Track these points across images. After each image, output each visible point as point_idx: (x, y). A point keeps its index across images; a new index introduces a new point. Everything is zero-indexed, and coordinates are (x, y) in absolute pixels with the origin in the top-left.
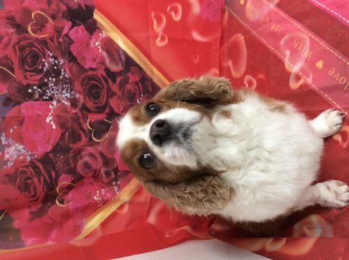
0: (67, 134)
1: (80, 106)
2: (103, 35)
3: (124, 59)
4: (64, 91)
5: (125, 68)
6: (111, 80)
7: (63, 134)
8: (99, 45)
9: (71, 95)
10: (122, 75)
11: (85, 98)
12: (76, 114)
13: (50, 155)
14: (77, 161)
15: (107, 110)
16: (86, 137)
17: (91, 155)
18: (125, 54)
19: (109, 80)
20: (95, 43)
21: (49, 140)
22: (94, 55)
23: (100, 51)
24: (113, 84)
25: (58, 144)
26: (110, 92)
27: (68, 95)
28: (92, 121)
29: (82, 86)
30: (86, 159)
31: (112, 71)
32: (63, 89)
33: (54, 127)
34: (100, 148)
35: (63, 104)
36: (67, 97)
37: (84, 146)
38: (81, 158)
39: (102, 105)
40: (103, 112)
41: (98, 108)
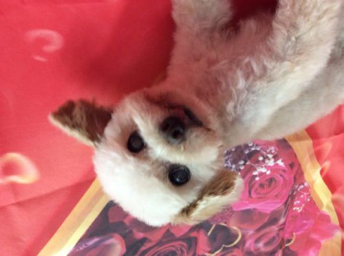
3: (96, 240)
5: (115, 231)
6: (142, 245)
10: (131, 232)
15: (193, 234)
16: (232, 252)
17: (257, 241)
18: (82, 240)
19: (143, 248)
24: (150, 241)
26: (164, 240)
28: (209, 249)
31: (125, 250)
34: (251, 232)
37: (242, 250)
38: (257, 250)
39: (185, 244)
40: (196, 239)
41: (189, 248)
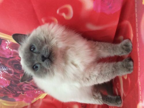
0: (13, 82)
1: (13, 73)
2: (8, 42)
4: (2, 68)
7: (11, 82)
8: (8, 48)
9: (6, 69)
11: (14, 70)
12: (13, 75)
13: (10, 86)
14: (22, 88)
20: (5, 48)
21: (6, 83)
22: (8, 53)
23: (11, 50)
25: (11, 84)
27: (5, 69)
29: (10, 65)
30: (26, 87)
32: (1, 67)
33: (6, 80)
34: (31, 84)
35: (5, 72)
36: (5, 70)
37: (23, 84)
38: (23, 87)
